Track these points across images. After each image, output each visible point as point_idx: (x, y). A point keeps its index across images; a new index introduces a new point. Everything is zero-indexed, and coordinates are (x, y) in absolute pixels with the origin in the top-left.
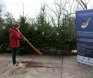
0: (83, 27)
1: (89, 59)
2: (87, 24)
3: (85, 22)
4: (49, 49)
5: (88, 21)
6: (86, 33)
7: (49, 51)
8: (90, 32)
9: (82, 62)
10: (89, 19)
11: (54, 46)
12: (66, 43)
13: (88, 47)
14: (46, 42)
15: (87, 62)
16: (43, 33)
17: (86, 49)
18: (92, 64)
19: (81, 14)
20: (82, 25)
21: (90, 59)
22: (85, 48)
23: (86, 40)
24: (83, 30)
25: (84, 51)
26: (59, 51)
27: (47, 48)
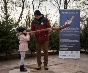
2: (71, 21)
3: (69, 20)
5: (72, 19)
6: (70, 29)
8: (73, 28)
10: (73, 17)
13: (71, 41)
15: (69, 56)
17: (69, 43)
18: (74, 56)
19: (65, 13)
20: (66, 22)
21: (73, 52)
23: (69, 35)
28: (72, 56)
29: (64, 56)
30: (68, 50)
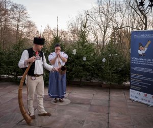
0: (140, 52)
1: (146, 95)
2: (146, 49)
3: (143, 46)
4: (91, 79)
7: (91, 82)
8: (149, 60)
9: (136, 100)
11: (98, 76)
12: (115, 73)
13: (145, 79)
14: (88, 70)
15: (142, 99)
16: (85, 59)
17: (143, 81)
18: (149, 101)
19: (139, 36)
20: (139, 49)
21: (148, 95)
22: (141, 80)
23: (143, 70)
24: (139, 56)
26: (104, 83)
27: (88, 78)
28: (146, 100)
29: (135, 97)
30: (140, 91)
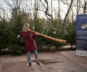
3: (85, 24)
6: (86, 32)
20: (82, 26)
22: (84, 44)
25: (83, 46)
29: (80, 54)
